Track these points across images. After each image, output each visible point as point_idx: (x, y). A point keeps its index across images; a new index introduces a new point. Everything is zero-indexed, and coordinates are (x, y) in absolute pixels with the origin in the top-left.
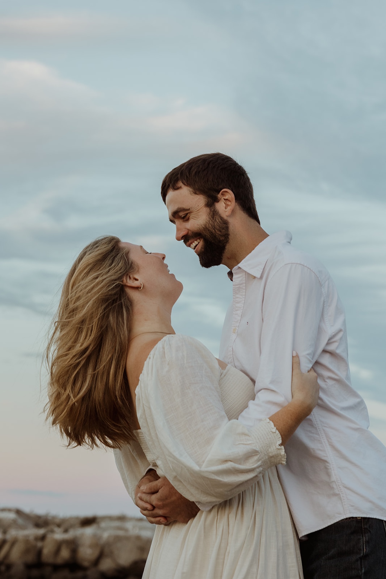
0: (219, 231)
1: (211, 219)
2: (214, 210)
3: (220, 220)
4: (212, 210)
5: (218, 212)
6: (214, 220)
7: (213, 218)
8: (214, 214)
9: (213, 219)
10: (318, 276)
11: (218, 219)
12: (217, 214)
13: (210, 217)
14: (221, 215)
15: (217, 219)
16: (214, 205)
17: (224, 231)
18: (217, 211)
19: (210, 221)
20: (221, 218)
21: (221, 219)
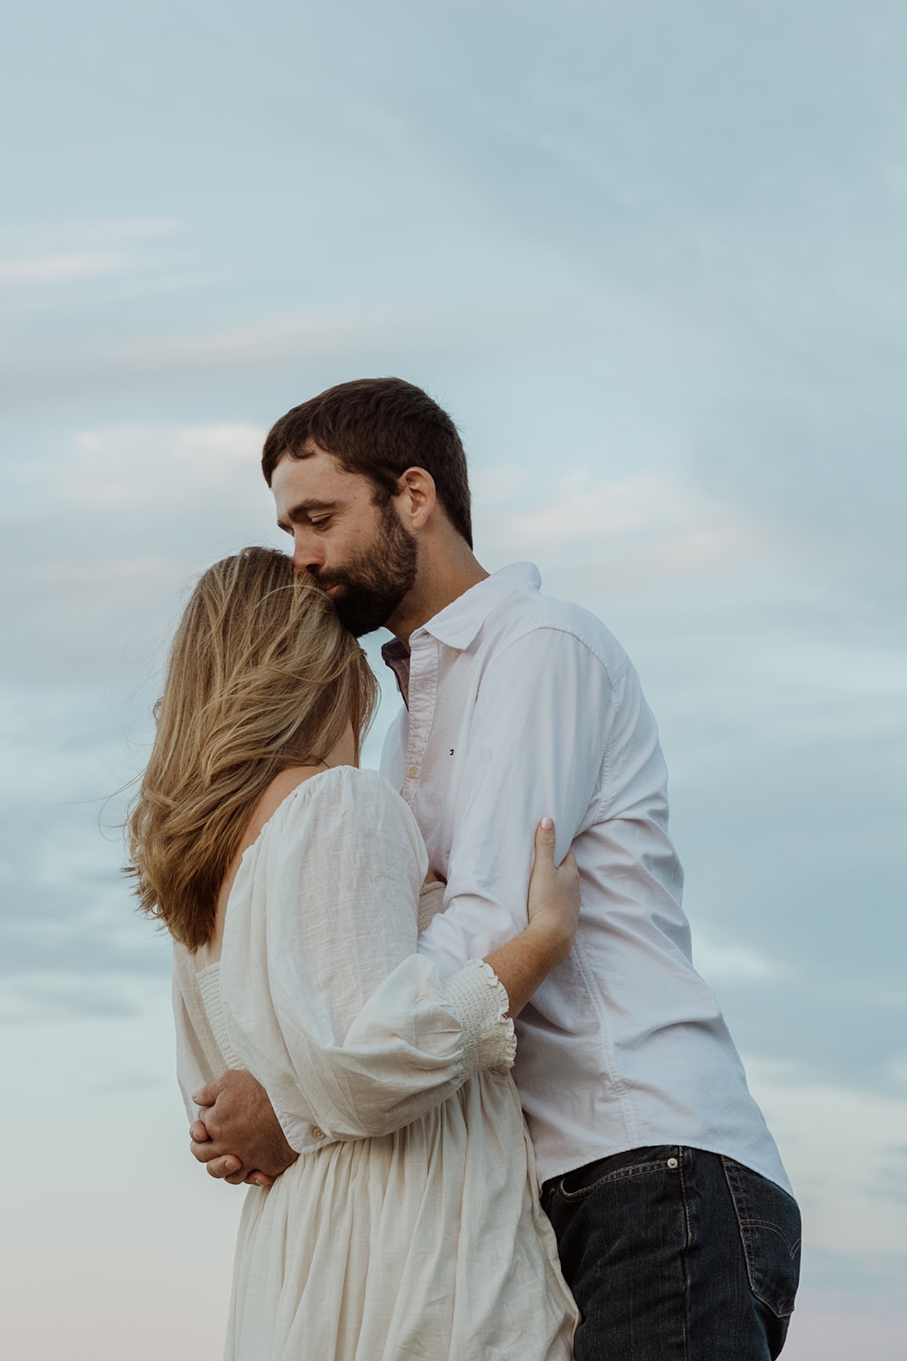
0: (395, 565)
1: (383, 536)
2: (392, 514)
3: (401, 538)
4: (388, 514)
5: (399, 519)
6: (389, 539)
7: (389, 532)
8: (391, 520)
9: (388, 536)
10: (606, 665)
11: (398, 536)
12: (397, 524)
13: (383, 530)
14: (404, 525)
15: (396, 535)
16: (392, 504)
17: (406, 563)
18: (397, 517)
19: (382, 540)
20: (404, 532)
21: (403, 536)
